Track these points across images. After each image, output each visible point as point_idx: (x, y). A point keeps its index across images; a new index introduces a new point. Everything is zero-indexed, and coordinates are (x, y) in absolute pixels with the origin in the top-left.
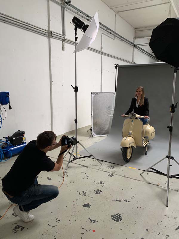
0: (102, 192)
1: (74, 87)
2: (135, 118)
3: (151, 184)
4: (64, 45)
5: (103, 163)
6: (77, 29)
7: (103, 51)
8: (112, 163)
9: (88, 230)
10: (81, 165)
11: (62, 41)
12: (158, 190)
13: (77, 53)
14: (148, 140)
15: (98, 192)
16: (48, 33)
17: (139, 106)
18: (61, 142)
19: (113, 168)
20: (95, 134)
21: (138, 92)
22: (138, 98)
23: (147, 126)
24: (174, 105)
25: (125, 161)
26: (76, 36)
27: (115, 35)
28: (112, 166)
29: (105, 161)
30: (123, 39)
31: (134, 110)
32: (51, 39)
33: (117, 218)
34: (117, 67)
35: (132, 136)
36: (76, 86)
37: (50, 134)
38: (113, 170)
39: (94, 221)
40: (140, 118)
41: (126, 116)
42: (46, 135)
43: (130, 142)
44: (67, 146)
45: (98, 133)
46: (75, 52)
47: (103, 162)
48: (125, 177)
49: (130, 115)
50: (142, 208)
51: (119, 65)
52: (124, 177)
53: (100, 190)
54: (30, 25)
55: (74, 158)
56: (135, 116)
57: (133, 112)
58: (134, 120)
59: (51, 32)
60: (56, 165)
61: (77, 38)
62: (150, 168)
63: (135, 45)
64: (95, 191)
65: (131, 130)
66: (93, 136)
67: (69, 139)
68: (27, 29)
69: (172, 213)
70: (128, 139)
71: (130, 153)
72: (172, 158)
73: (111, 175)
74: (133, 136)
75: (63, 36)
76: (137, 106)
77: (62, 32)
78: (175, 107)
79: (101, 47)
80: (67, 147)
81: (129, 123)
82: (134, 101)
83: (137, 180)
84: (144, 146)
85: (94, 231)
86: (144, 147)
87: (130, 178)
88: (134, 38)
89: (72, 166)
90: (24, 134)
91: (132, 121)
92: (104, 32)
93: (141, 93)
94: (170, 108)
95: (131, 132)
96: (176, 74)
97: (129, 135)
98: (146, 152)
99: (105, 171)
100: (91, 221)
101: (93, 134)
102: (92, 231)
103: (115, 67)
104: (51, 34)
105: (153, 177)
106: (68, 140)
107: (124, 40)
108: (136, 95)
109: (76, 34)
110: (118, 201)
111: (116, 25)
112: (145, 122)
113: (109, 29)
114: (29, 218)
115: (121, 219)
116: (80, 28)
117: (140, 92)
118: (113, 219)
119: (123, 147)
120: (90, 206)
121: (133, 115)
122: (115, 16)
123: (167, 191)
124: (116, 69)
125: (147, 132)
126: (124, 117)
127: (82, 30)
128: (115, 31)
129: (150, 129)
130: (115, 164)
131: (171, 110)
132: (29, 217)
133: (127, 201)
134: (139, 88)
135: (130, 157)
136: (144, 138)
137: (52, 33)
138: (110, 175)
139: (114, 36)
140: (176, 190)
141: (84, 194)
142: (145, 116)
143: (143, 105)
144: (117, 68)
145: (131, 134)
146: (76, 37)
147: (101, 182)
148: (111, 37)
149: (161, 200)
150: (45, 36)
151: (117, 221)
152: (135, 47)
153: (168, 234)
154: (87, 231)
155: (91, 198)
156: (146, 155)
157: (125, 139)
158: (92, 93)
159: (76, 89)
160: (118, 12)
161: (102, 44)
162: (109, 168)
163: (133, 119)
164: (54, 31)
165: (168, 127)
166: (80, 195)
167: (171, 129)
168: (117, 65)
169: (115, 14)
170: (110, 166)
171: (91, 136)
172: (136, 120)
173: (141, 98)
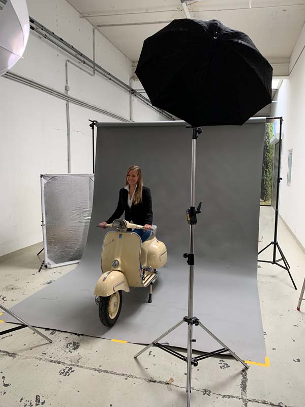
2: (126, 229)
7: (70, 94)
8: (76, 334)
14: (155, 270)
17: (133, 204)
19: (78, 347)
20: (51, 262)
21: (131, 178)
22: (132, 187)
24: (194, 208)
25: (104, 325)
27: (95, 67)
28: (74, 344)
29: (62, 331)
30: (109, 76)
34: (95, 126)
35: (119, 269)
38: (75, 353)
40: (136, 230)
41: (107, 225)
43: (117, 283)
47: (56, 333)
48: (99, 371)
49: (115, 224)
51: (99, 121)
52: (97, 372)
56: (125, 225)
58: (123, 234)
63: (133, 90)
65: (117, 257)
66: (46, 267)
70: (112, 277)
71: (115, 306)
72: (196, 322)
73: (66, 373)
74: (122, 268)
76: (130, 204)
78: (197, 213)
79: (66, 87)
81: (113, 240)
83: (125, 377)
84: (145, 285)
86: (143, 288)
87: (111, 373)
88: (131, 78)
91: (120, 236)
92: (71, 58)
93: (136, 179)
94: (188, 215)
95: (119, 260)
97: (114, 266)
98: (150, 295)
99: (55, 362)
101: (46, 262)
103: (90, 125)
105: (161, 361)
107: (112, 79)
108: (127, 183)
111: (95, 48)
113: (81, 54)
117: (134, 176)
119: (100, 297)
121: (121, 225)
122: (94, 32)
124: (93, 129)
125: (151, 255)
126: (105, 227)
128: (94, 60)
129: (156, 247)
130: (82, 335)
131: (189, 220)
134: (131, 169)
135: (116, 314)
136: (144, 270)
138: (67, 370)
139: (93, 70)
140: (205, 392)
143: (140, 202)
144: (95, 128)
145: (118, 266)
147: (37, 400)
156: (150, 301)
157: (105, 279)
160: (99, 26)
161: (67, 81)
162: (67, 350)
163: (122, 231)
165: (185, 256)
167: (191, 259)
168: (94, 121)
169: (93, 30)
170: (70, 344)
171: (44, 266)
172: (128, 233)
173: (137, 188)
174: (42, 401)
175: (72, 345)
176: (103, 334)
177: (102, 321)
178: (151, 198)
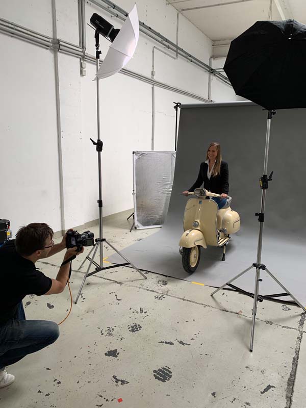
0: (141, 327)
1: (96, 142)
2: (205, 197)
3: (227, 311)
4: (83, 67)
5: (148, 275)
6: (100, 36)
7: (156, 78)
8: (164, 275)
9: (110, 399)
10: (110, 280)
11: (79, 59)
12: (239, 322)
13: (100, 81)
14: (229, 235)
15: (135, 328)
16: (53, 43)
17: (212, 176)
18: (65, 242)
19: (166, 284)
20: (139, 225)
21: (211, 153)
22: (211, 162)
23: (226, 211)
24: (266, 175)
25: (186, 271)
26: (97, 49)
27: (178, 51)
28: (163, 281)
29: (153, 273)
30: (190, 58)
31: (203, 183)
32: (58, 53)
33: (163, 375)
34: (178, 107)
35: (199, 228)
36: (99, 140)
37: (40, 227)
38: (165, 287)
39: (122, 381)
40: (214, 198)
41: (189, 193)
42: (33, 229)
43: (196, 239)
44: (75, 248)
45: (146, 223)
46: (97, 79)
47: (149, 273)
48: (184, 300)
49: (196, 192)
50: (208, 356)
51: (182, 103)
52: (182, 300)
53: (139, 325)
54: (17, 26)
55: (96, 269)
56: (205, 193)
57: (202, 187)
58: (203, 201)
59: (59, 41)
60: (55, 284)
61: (100, 52)
62: (227, 284)
63: (212, 70)
64: (130, 327)
65: (197, 218)
66: (136, 228)
67: (79, 235)
68: (13, 34)
69: (258, 362)
70: (193, 234)
71: (195, 258)
72: (263, 267)
73: (160, 298)
74: (201, 228)
75: (81, 50)
76: (209, 176)
77: (80, 42)
78: (269, 180)
79: (152, 72)
80: (76, 251)
81: (194, 206)
82: (204, 167)
83: (204, 306)
84: (220, 245)
85: (120, 400)
86: (219, 247)
87: (193, 302)
88: (211, 58)
89: (93, 282)
90: (9, 224)
91: (200, 202)
92: (158, 45)
93: (216, 154)
94: (261, 181)
95: (198, 221)
96: (271, 121)
97: (194, 226)
98: (224, 255)
99: (151, 291)
100: (117, 381)
101: (136, 225)
102: (116, 401)
103: (175, 107)
104: (58, 46)
105: (233, 300)
106: (78, 238)
107: (193, 60)
108: (208, 158)
109: (97, 45)
110: (168, 343)
111: (179, 32)
112: (221, 204)
113: (167, 40)
114: (3, 381)
115: (170, 377)
116: (105, 34)
117: (214, 151)
118: (156, 377)
119: (184, 248)
120: (118, 354)
121: (201, 193)
122: (178, 16)
123: (253, 323)
124: (177, 110)
125: (225, 222)
126: (187, 195)
127: (109, 38)
128: (177, 44)
129: (231, 215)
130: (169, 277)
131: (261, 185)
132: (3, 378)
133: (183, 344)
134: (212, 145)
135: (195, 264)
136: (220, 231)
137: (60, 43)
138: (159, 296)
139: (175, 53)
140: (268, 322)
141: (110, 332)
142: (222, 195)
143: (218, 174)
144: (179, 109)
145: (198, 226)
146: (99, 50)
147: (141, 310)
148: (169, 54)
149: (243, 339)
150: (47, 49)
151: (163, 381)
152: (212, 73)
153: (248, 402)
154: (107, 400)
155: (121, 339)
156: (223, 260)
157: (187, 234)
158: (134, 153)
159: (99, 146)
160: (183, 10)
161: (153, 66)
162: (159, 285)
163: (202, 199)
164: (63, 40)
165: (257, 214)
166: (102, 334)
167: (261, 217)
168: (178, 103)
169: (178, 14)
170: (160, 281)
171: (133, 228)
172: (207, 200)
173: (216, 162)
174: (144, 311)
175: (161, 282)
176: (185, 277)
177: (184, 268)
178: (228, 171)
